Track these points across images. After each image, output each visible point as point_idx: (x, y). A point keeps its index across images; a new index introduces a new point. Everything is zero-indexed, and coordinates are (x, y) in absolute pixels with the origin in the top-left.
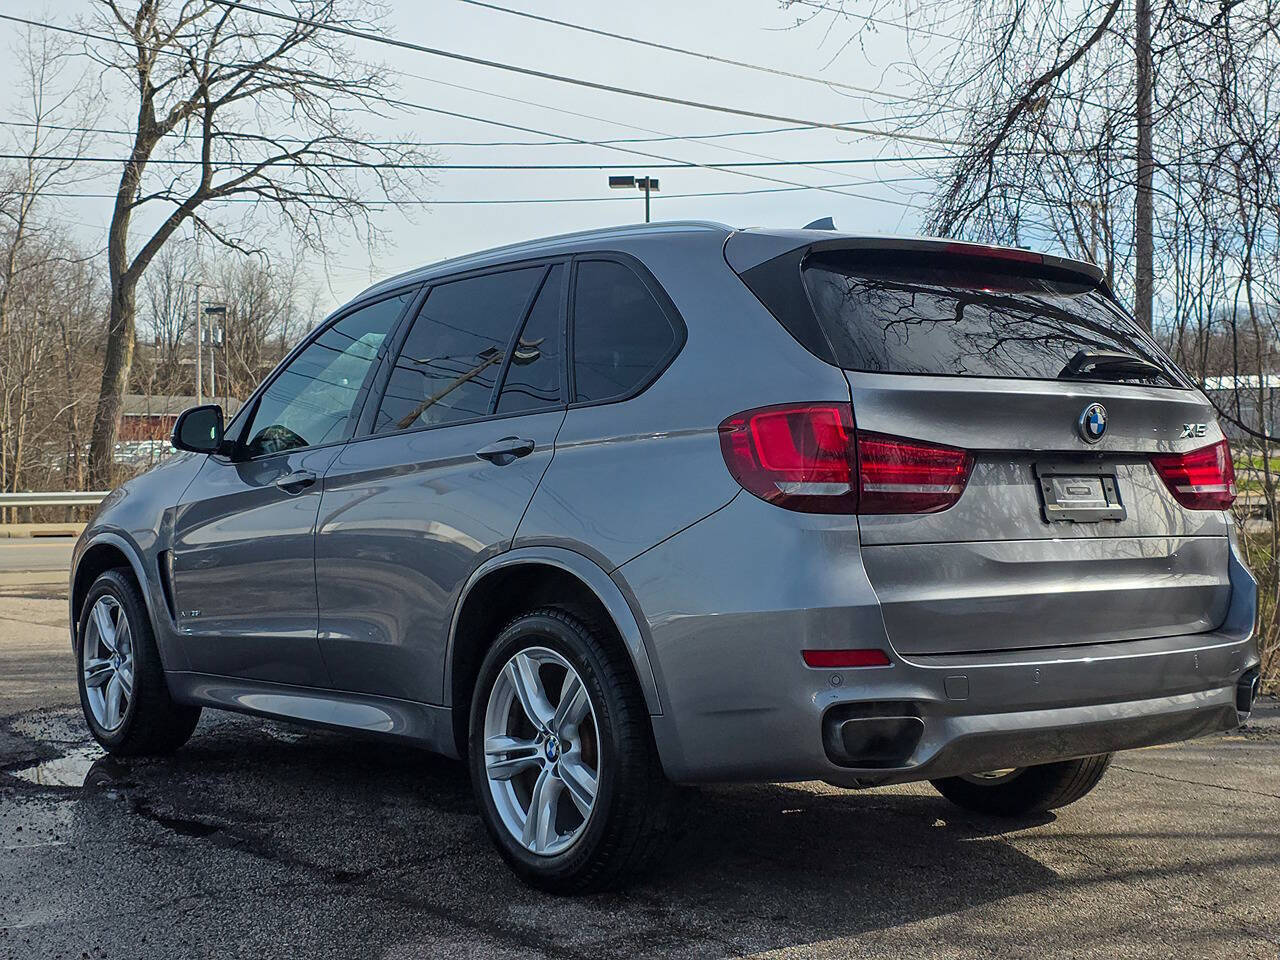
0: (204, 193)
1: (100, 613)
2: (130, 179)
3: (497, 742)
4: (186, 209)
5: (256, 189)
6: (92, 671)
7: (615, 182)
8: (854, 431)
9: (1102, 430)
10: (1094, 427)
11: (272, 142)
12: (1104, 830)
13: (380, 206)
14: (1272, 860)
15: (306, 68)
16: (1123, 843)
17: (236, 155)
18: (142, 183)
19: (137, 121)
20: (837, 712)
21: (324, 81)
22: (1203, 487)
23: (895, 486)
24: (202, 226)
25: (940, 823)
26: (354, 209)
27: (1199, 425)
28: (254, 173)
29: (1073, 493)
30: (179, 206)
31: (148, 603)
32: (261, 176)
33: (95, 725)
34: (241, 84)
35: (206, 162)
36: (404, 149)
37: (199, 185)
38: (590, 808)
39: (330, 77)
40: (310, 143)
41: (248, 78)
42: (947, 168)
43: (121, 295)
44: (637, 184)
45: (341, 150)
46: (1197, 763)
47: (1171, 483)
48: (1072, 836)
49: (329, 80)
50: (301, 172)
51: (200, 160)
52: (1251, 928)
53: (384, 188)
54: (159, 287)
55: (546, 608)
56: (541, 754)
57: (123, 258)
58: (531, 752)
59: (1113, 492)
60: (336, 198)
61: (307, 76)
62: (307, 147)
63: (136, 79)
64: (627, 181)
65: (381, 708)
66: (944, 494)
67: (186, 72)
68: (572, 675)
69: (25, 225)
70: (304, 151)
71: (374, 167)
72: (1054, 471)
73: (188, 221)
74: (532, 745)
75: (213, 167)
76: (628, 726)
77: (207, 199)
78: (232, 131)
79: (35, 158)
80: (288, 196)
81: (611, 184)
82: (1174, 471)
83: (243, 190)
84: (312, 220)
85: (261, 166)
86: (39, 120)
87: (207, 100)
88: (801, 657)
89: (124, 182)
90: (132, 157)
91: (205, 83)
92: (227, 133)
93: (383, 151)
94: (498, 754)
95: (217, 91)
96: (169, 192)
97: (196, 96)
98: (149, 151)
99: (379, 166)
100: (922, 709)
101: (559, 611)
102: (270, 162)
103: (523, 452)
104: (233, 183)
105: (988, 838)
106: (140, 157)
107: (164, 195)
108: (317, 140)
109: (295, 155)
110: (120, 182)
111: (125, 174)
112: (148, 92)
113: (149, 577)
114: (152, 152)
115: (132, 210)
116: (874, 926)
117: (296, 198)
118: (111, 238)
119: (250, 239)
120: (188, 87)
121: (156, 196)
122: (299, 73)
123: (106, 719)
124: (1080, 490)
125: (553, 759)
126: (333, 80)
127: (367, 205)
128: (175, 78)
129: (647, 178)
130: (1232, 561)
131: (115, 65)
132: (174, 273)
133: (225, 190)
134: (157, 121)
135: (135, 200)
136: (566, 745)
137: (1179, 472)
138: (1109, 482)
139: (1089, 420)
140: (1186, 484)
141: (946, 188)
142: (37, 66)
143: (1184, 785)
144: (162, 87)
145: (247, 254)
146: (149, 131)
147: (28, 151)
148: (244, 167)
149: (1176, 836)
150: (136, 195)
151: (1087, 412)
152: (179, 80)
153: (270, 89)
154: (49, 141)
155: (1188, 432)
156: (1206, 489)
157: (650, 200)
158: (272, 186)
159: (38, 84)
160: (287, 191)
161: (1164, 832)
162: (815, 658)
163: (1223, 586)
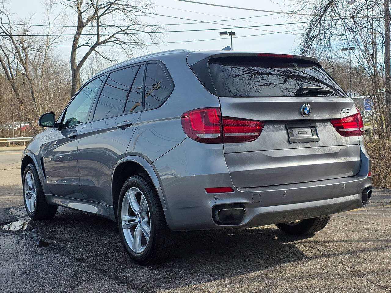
0: (97, 44)
1: (28, 176)
2: (76, 40)
3: (125, 217)
4: (93, 49)
5: (113, 41)
6: (27, 194)
7: (221, 33)
8: (221, 117)
9: (309, 112)
10: (306, 112)
11: (117, 27)
12: (328, 240)
13: (150, 45)
14: (379, 249)
15: (127, 3)
16: (332, 244)
17: (107, 32)
18: (79, 41)
19: (77, 22)
20: (216, 207)
21: (132, 7)
22: (349, 129)
23: (235, 134)
24: (97, 53)
25: (276, 238)
26: (143, 46)
27: (347, 109)
28: (113, 36)
29: (300, 133)
30: (91, 48)
31: (39, 174)
32: (114, 37)
33: (28, 211)
34: (107, 10)
35: (98, 34)
36: (157, 27)
37: (96, 41)
38: (148, 238)
39: (134, 6)
40: (129, 27)
41: (109, 8)
42: (307, 26)
43: (75, 75)
44: (228, 34)
45: (138, 28)
46: (370, 215)
47: (337, 128)
48: (316, 242)
49: (134, 7)
50: (126, 35)
51: (96, 33)
52: (361, 274)
53: (151, 39)
54: (90, 72)
55: (136, 175)
56: (137, 221)
57: (75, 64)
58: (134, 220)
59: (315, 132)
60: (137, 43)
61: (127, 6)
62: (128, 28)
63: (77, 10)
64: (225, 33)
65: (94, 206)
66: (253, 136)
67: (91, 7)
68: (143, 196)
69: (47, 55)
70: (127, 29)
71: (148, 33)
72: (293, 126)
73: (93, 52)
74: (134, 218)
75: (100, 35)
76: (158, 212)
77: (98, 45)
78: (105, 24)
79: (49, 35)
80: (123, 43)
81: (220, 34)
82: (338, 124)
83: (109, 42)
84: (130, 50)
85: (114, 34)
86: (50, 24)
87: (97, 15)
88: (205, 190)
89: (74, 41)
90: (76, 34)
91: (97, 10)
92: (104, 25)
93: (151, 28)
94: (126, 221)
95: (100, 12)
96: (87, 43)
97: (94, 14)
98: (81, 31)
99: (150, 32)
100: (246, 206)
101: (139, 176)
102: (117, 33)
103: (129, 125)
104: (106, 40)
105: (289, 243)
106: (78, 34)
107: (86, 45)
108: (131, 26)
109: (124, 30)
110: (73, 41)
111: (74, 39)
112: (80, 14)
113: (39, 166)
114: (82, 32)
115: (77, 49)
116: (235, 275)
117: (125, 44)
118: (71, 58)
119: (112, 57)
120: (92, 11)
121: (83, 45)
122: (124, 5)
123: (30, 209)
124: (303, 132)
125: (140, 223)
126: (135, 7)
127: (146, 45)
128: (87, 9)
129: (231, 32)
130: (361, 153)
131: (70, 6)
132: (94, 68)
133: (104, 42)
134: (83, 22)
135: (77, 47)
136: (143, 218)
137: (340, 124)
138: (313, 129)
139: (304, 109)
140: (342, 128)
141: (307, 31)
142: (48, 7)
143: (362, 223)
144: (84, 12)
145: (112, 61)
146: (81, 25)
147: (47, 33)
148: (110, 35)
149: (351, 241)
150: (78, 45)
151: (303, 107)
152: (88, 9)
153: (116, 11)
154: (53, 30)
155: (343, 111)
156: (350, 130)
157: (232, 38)
158: (118, 40)
159: (49, 13)
160: (122, 41)
161: (347, 240)
162: (209, 190)
163: (358, 161)
